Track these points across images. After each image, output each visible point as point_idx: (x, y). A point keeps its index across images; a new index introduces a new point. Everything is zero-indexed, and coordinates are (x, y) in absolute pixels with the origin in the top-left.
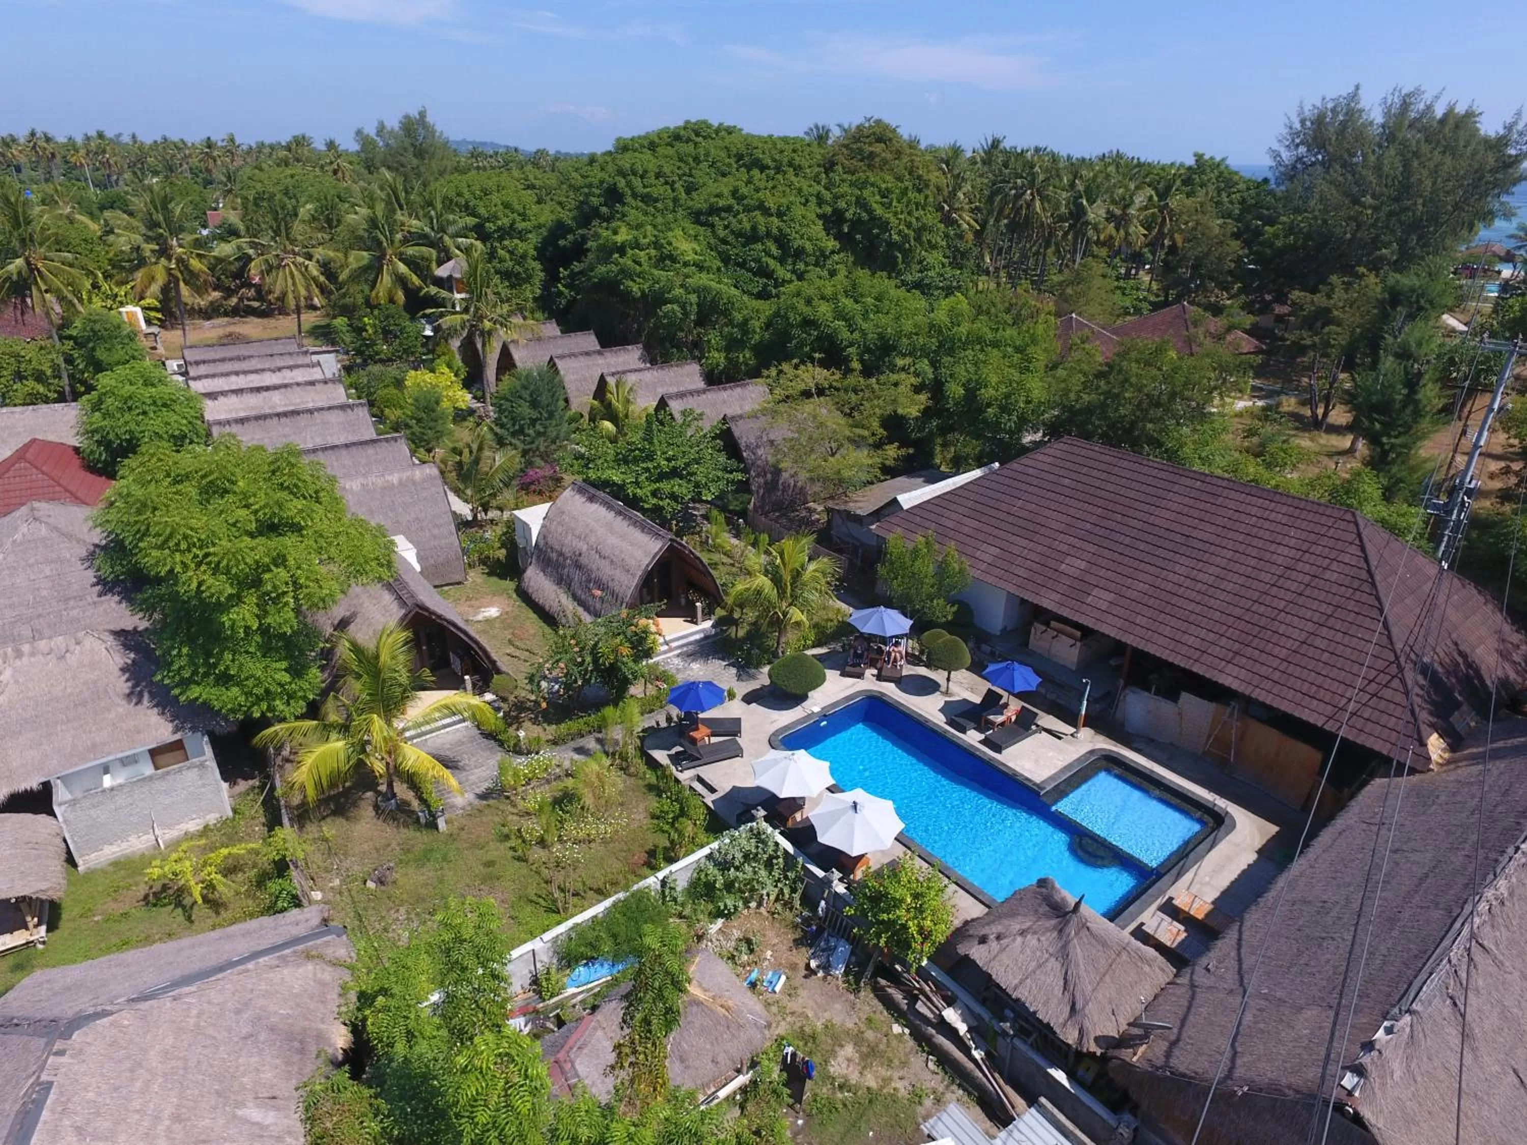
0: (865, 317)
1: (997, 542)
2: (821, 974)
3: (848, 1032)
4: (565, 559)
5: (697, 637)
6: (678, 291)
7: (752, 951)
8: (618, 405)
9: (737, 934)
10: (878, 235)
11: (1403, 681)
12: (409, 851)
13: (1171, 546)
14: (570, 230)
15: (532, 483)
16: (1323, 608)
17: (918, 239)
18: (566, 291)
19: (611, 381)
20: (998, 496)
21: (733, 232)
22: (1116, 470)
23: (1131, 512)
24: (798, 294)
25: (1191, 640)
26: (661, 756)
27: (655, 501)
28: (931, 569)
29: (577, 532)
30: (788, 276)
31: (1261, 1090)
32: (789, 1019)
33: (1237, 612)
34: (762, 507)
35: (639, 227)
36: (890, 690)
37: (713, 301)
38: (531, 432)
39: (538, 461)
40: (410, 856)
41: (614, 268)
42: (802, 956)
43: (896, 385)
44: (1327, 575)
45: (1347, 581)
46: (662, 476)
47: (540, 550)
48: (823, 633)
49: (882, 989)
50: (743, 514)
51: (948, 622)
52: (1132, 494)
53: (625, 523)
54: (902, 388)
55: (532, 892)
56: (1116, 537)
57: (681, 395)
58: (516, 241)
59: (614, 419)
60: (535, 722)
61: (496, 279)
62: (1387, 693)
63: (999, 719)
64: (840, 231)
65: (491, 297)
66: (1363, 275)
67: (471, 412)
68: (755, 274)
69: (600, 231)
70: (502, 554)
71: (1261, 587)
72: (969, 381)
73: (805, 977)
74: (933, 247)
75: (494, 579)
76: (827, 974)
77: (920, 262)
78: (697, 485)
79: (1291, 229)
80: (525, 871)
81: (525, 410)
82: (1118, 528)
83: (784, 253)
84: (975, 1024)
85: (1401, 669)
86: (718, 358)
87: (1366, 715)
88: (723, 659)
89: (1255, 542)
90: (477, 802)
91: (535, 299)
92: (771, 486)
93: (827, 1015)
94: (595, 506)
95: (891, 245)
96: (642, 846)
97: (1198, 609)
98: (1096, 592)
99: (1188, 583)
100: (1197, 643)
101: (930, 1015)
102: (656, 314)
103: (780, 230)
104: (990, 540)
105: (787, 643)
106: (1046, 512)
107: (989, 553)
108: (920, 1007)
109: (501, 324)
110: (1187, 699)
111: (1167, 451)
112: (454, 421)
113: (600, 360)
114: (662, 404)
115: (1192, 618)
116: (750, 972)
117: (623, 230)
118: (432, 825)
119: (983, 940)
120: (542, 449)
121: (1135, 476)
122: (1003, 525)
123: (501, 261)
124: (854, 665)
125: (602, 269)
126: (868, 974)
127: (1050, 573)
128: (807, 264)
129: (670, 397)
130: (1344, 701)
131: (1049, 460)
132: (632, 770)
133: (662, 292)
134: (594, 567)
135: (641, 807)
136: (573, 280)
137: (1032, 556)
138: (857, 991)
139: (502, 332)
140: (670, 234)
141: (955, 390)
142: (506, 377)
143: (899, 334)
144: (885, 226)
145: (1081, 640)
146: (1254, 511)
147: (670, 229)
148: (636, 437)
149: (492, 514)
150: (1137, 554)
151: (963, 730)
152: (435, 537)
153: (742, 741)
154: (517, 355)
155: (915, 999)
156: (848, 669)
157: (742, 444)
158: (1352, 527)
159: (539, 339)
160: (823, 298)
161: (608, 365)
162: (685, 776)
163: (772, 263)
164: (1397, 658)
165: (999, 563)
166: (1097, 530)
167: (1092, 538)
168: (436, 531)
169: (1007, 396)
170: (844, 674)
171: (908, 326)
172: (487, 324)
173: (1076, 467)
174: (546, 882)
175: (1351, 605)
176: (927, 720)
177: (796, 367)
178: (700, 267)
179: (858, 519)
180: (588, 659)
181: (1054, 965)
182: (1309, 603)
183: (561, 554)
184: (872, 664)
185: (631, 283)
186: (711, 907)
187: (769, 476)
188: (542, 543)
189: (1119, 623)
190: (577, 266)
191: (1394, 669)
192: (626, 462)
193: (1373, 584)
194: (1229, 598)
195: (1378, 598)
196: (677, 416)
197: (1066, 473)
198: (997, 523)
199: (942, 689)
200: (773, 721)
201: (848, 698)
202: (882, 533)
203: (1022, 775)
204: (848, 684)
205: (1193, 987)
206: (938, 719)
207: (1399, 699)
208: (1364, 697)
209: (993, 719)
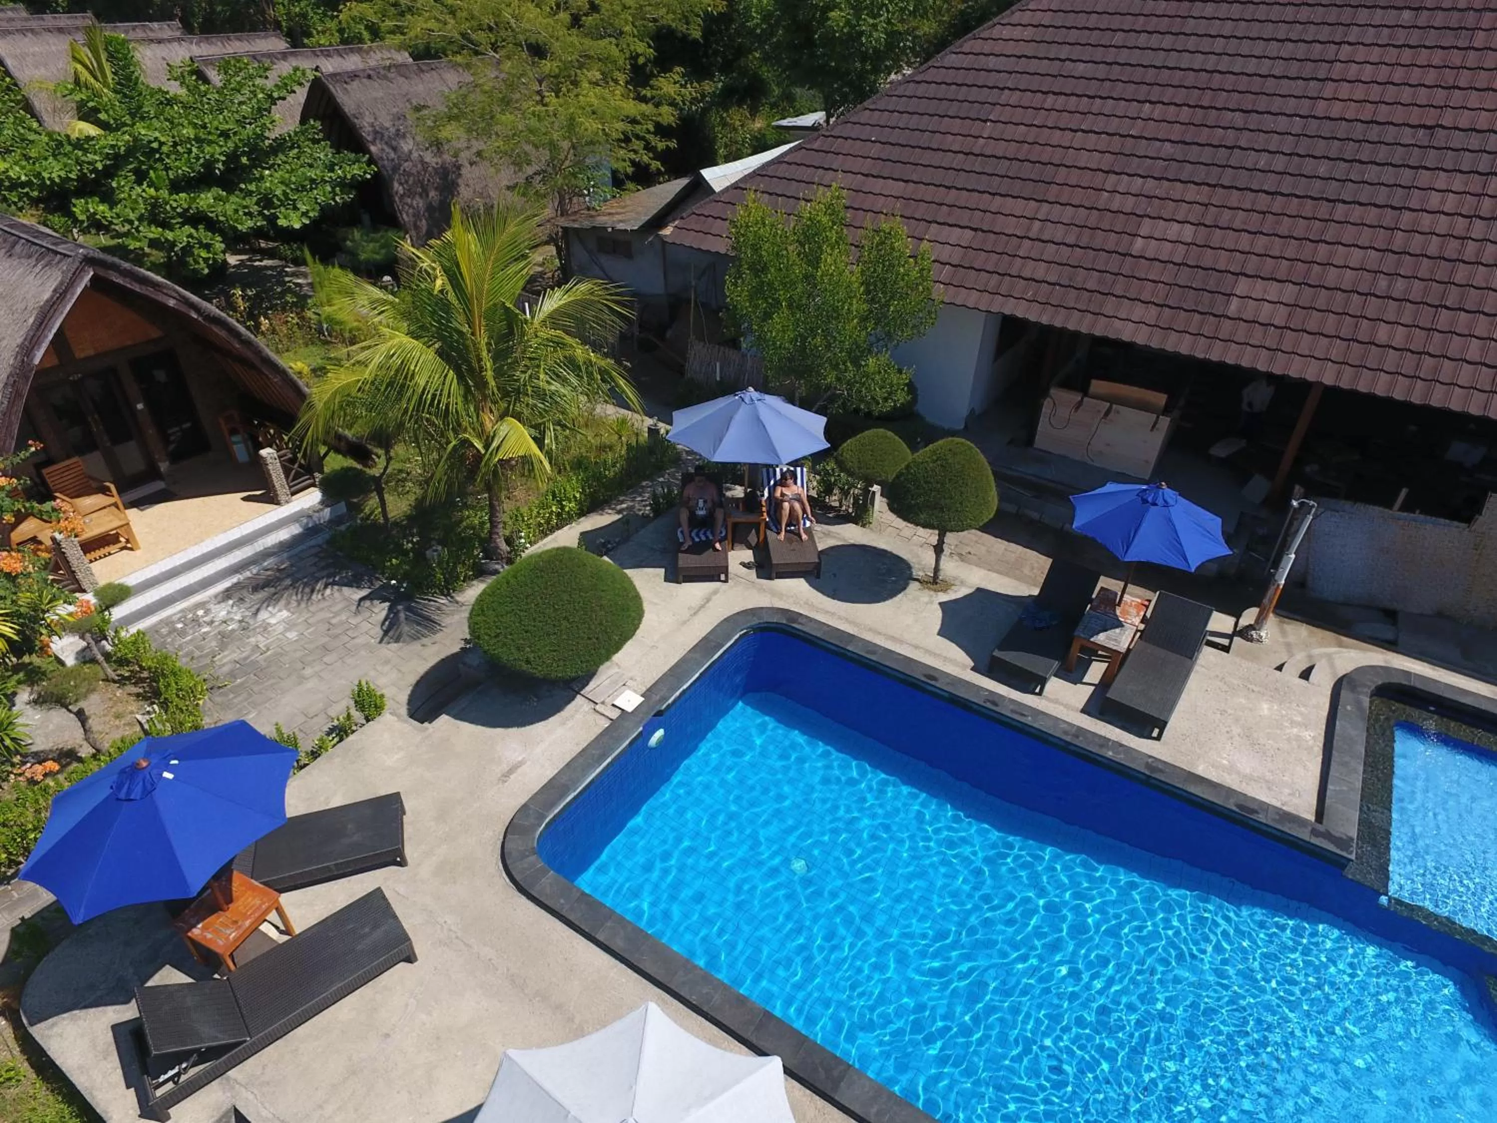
1: (964, 217)
5: (283, 535)
22: (1190, 26)
23: (1262, 103)
28: (853, 275)
36: (796, 596)
48: (598, 477)
51: (897, 413)
63: (1119, 640)
82: (1244, 140)
88: (354, 582)
98: (1243, 286)
104: (943, 214)
105: (517, 517)
107: (948, 243)
122: (961, 180)
124: (698, 549)
127: (1114, 263)
131: (1030, 33)
137: (1058, 233)
145: (1166, 411)
150: (1315, 188)
151: (1032, 684)
156: (686, 560)
157: (365, 128)
166: (1191, 153)
170: (675, 576)
176: (932, 674)
179: (620, 245)
184: (738, 537)
187: (433, 190)
197: (1077, 52)
198: (949, 178)
199: (917, 573)
200: (507, 775)
201: (706, 645)
202: (689, 240)
203: (1265, 807)
204: (696, 602)
206: (953, 662)
209: (1101, 638)
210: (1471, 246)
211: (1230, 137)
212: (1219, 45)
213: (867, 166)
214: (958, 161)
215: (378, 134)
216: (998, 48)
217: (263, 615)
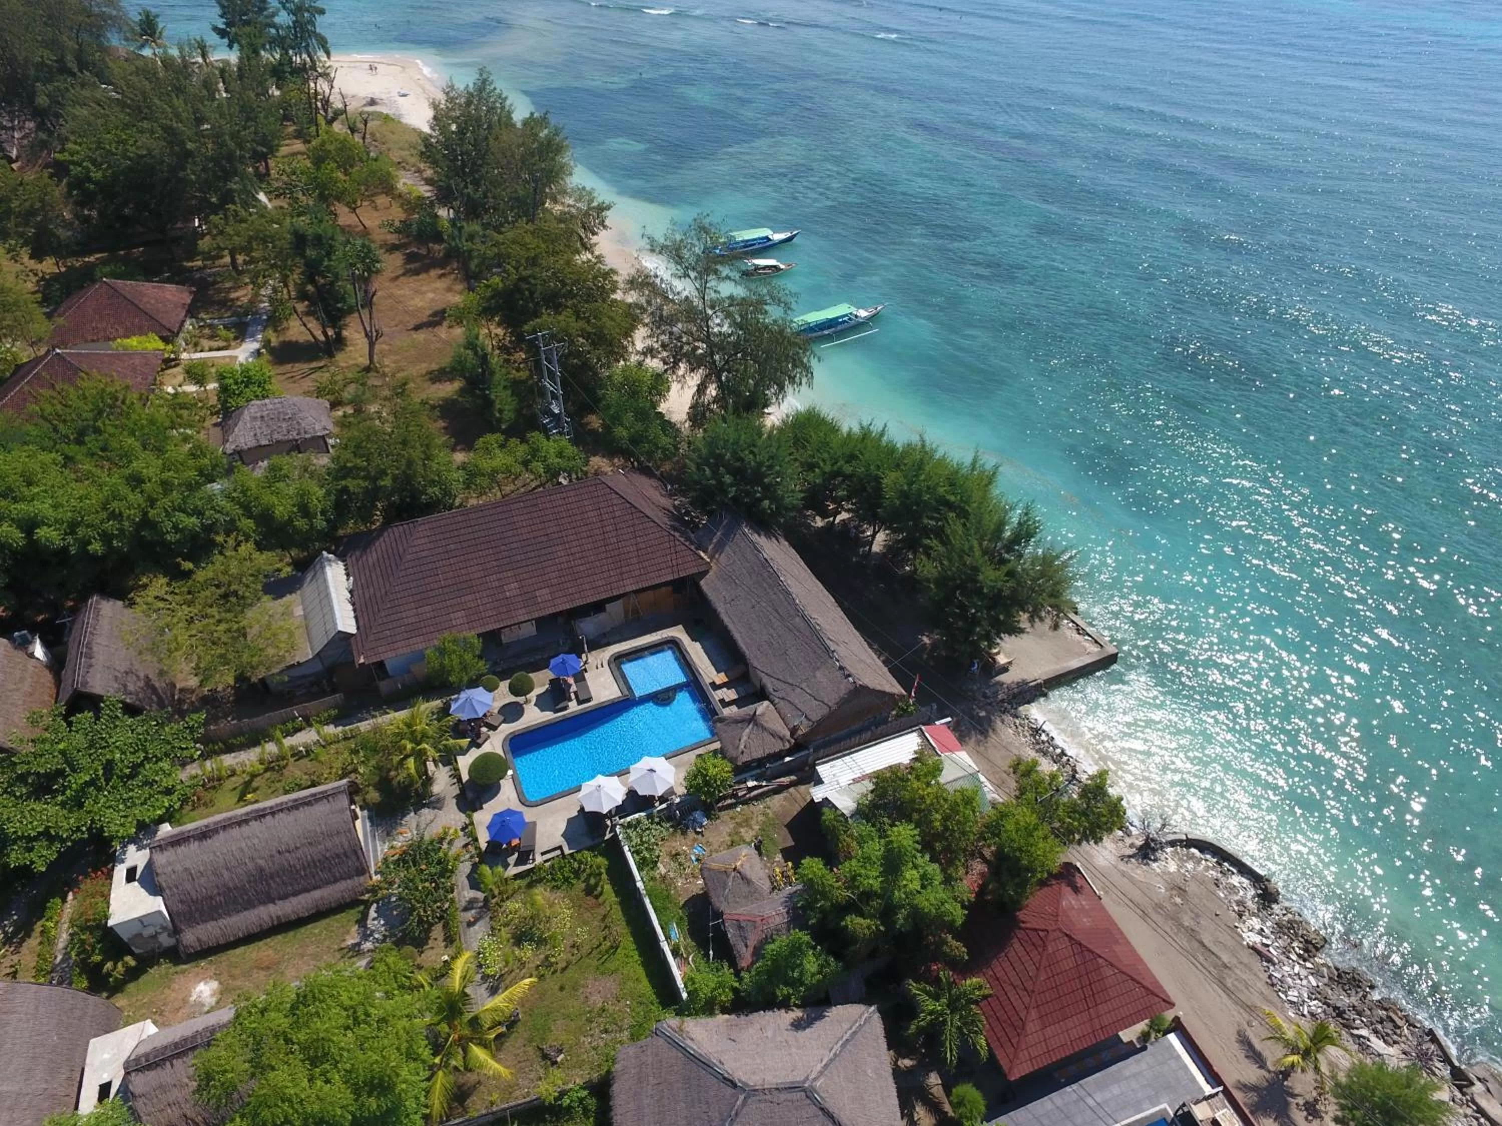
1: (457, 608)
2: (704, 829)
7: (680, 855)
9: (667, 859)
16: (629, 530)
20: (422, 582)
22: (472, 523)
25: (600, 582)
26: (511, 871)
29: (232, 863)
33: (603, 556)
36: (506, 729)
42: (691, 834)
44: (616, 514)
45: (625, 512)
49: (721, 807)
56: (515, 558)
73: (703, 835)
76: (704, 826)
82: (509, 553)
84: (756, 777)
85: (675, 537)
87: (681, 563)
88: (405, 814)
93: (724, 833)
96: (581, 898)
97: (587, 566)
98: (536, 593)
99: (571, 558)
100: (604, 582)
101: (744, 793)
104: (451, 609)
106: (464, 571)
107: (459, 617)
108: (740, 794)
110: (609, 606)
115: (590, 572)
116: (690, 859)
119: (742, 753)
122: (448, 597)
126: (714, 809)
130: (669, 562)
134: (292, 862)
135: (545, 894)
137: (485, 600)
138: (718, 818)
150: (535, 560)
155: (736, 794)
158: (603, 486)
162: (539, 859)
164: (668, 532)
165: (471, 617)
167: (504, 568)
173: (448, 535)
175: (636, 521)
181: (764, 734)
182: (622, 531)
183: (230, 890)
189: (565, 599)
191: (672, 538)
200: (508, 799)
203: (612, 699)
205: (783, 699)
206: (549, 716)
207: (684, 548)
208: (674, 556)
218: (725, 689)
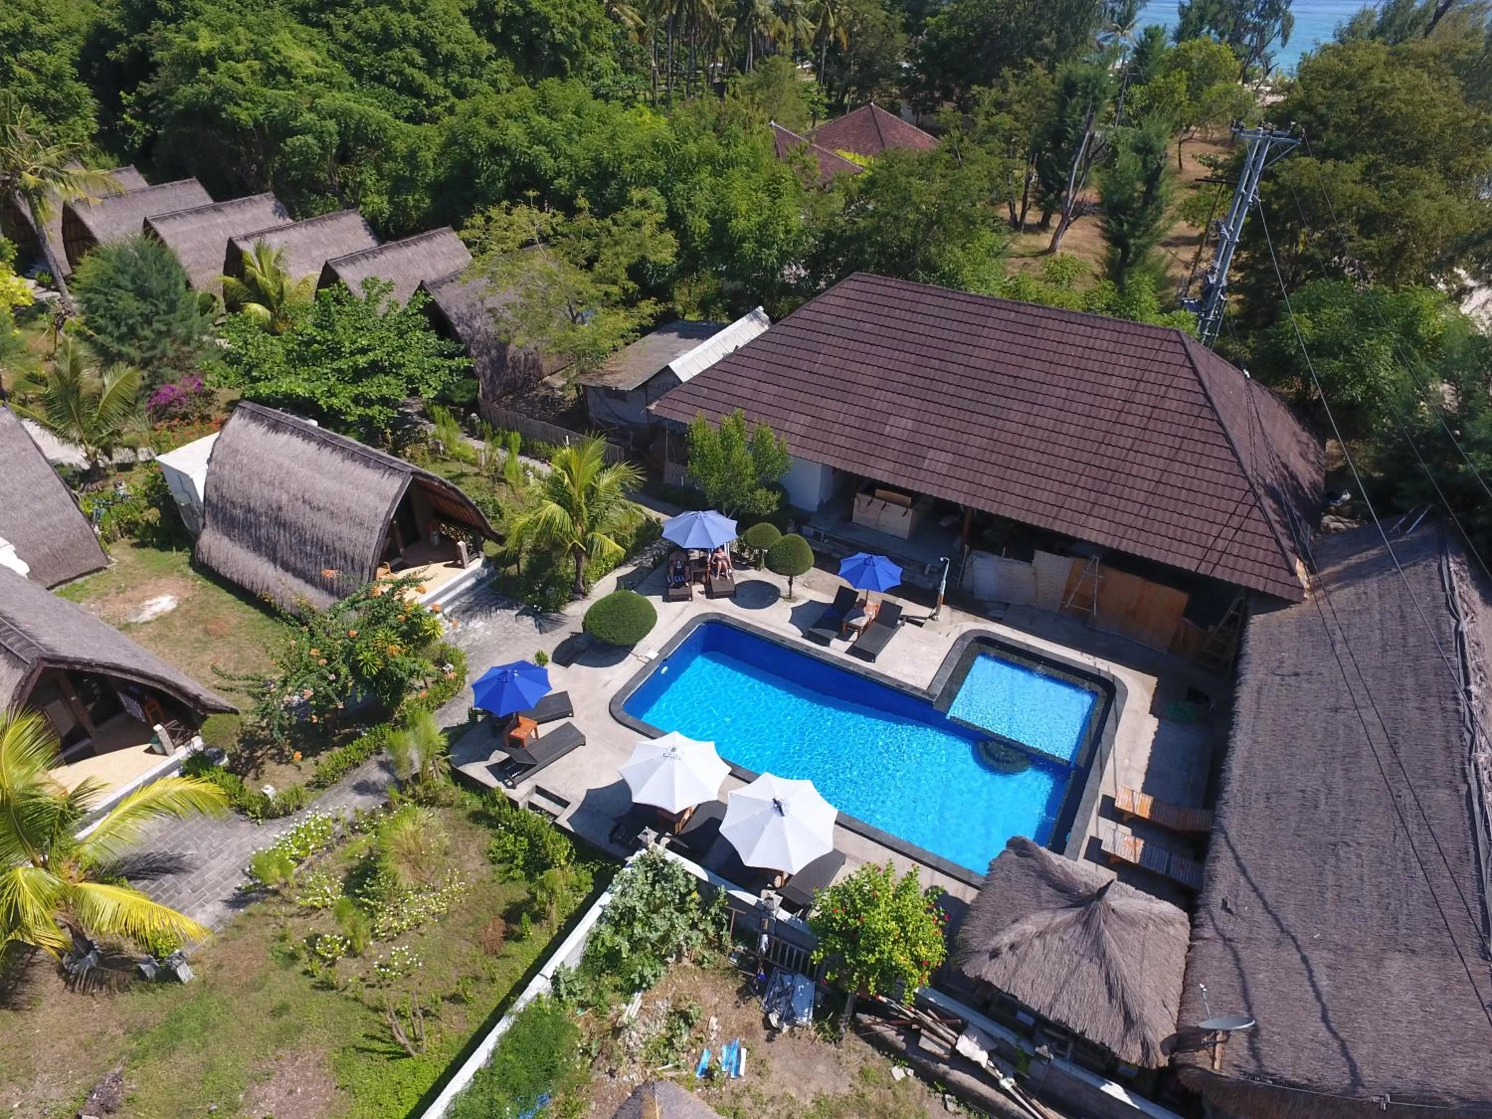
0: (568, 137)
1: (806, 409)
2: (786, 1028)
3: (845, 1101)
4: (258, 516)
5: (468, 583)
6: (308, 117)
7: (691, 1026)
8: (266, 281)
9: (663, 1006)
10: (538, 36)
11: (1262, 509)
12: (141, 1033)
13: (1000, 390)
14: (120, 37)
15: (170, 404)
16: (1170, 441)
17: (585, 37)
18: (138, 124)
19: (248, 248)
20: (793, 352)
21: (358, 35)
22: (920, 308)
23: (948, 356)
24: (476, 113)
25: (1045, 495)
26: (477, 771)
27: (360, 411)
29: (266, 477)
30: (441, 91)
31: (1408, 1099)
32: (770, 1109)
33: (1085, 457)
34: (493, 391)
35: (226, 28)
36: (725, 607)
37: (357, 128)
38: (147, 333)
39: (168, 372)
40: (146, 1040)
41: (206, 89)
42: (753, 1011)
43: (638, 225)
44: (1167, 404)
45: (1187, 408)
46: (358, 375)
47: (214, 507)
49: (868, 1028)
50: (473, 405)
51: (774, 514)
52: (945, 335)
53: (337, 458)
54: (647, 230)
55: (357, 1036)
56: (940, 386)
57: (352, 259)
58: (39, 53)
59: (262, 298)
60: (282, 758)
61: (25, 111)
62: (1250, 525)
63: (862, 622)
64: (492, 31)
65: (23, 137)
66: (1031, 66)
67: (41, 307)
68: (400, 91)
69: (170, 35)
70: (153, 515)
71: (1104, 426)
72: (714, 211)
73: (769, 1039)
74: (600, 48)
75: (151, 553)
76: (793, 1024)
77: (590, 69)
78: (410, 380)
79: (952, 19)
80: (339, 1005)
81: (128, 303)
82: (938, 375)
83: (430, 62)
84: (995, 1046)
85: (1258, 498)
86: (379, 202)
87: (1235, 552)
88: (510, 607)
89: (1086, 375)
90: (229, 913)
91: (93, 138)
92: (499, 364)
93: (813, 1087)
94: (283, 438)
95: (555, 47)
96: (491, 909)
97: (1045, 459)
98: (931, 454)
99: (1027, 431)
100: (1052, 499)
101: (940, 1052)
102: (280, 151)
103: (421, 33)
104: (797, 407)
106: (855, 367)
108: (926, 1044)
109: (54, 177)
110: (1042, 558)
111: (943, 276)
112: (19, 324)
113: (220, 219)
114: (329, 276)
115: (1041, 470)
116: (699, 1056)
117: (204, 32)
118: (168, 976)
119: (995, 954)
120: (171, 354)
121: (943, 313)
122: (807, 388)
123: (23, 83)
124: (678, 586)
125: (186, 91)
126: (847, 1015)
127: (876, 438)
128: (462, 76)
129: (338, 264)
130: (1212, 539)
131: (843, 302)
132: (443, 797)
133: (285, 118)
134: (306, 523)
135: (473, 850)
136: (146, 109)
137: (850, 420)
138: (837, 1040)
139: (58, 188)
140: (273, 38)
141: (700, 225)
142: (86, 259)
143: (619, 158)
144: (544, 23)
145: (911, 506)
146: (1078, 340)
147: (272, 32)
148: (306, 325)
149: (121, 455)
150: (966, 404)
151: (826, 642)
152: (39, 515)
153: (578, 721)
154: (91, 220)
155: (917, 1035)
156: (672, 592)
157: (452, 314)
158: (1179, 348)
159: (119, 195)
160: (509, 116)
161: (233, 224)
162: (521, 792)
163: (420, 77)
164: (1252, 486)
165: (814, 434)
166: (916, 381)
167: (912, 391)
168: (38, 506)
169: (763, 226)
170: (667, 599)
171: (626, 147)
172: (31, 180)
173: (875, 309)
174: (376, 1010)
175: (1196, 435)
176: (783, 639)
177: (508, 212)
178: (331, 84)
179: (620, 395)
180: (344, 670)
181: (1090, 968)
182: (1155, 437)
183: (249, 510)
184: (697, 579)
185: (237, 110)
186: (618, 980)
187: (493, 352)
188: (214, 497)
189: (966, 487)
190: (146, 89)
191: (1251, 499)
192: (303, 360)
193: (1213, 409)
194: (1074, 443)
195: (1221, 424)
196: (355, 287)
197: (865, 317)
198: (801, 386)
199: (783, 594)
200: (605, 685)
201: (684, 630)
202: (665, 413)
203: (907, 685)
204: (678, 611)
205: (1227, 941)
206: (793, 634)
207: (1262, 528)
208: (1229, 533)
209: (854, 621)
210: (1023, 439)
211: (932, 373)
212: (931, 320)
213: (759, 375)
214: (805, 376)
215: (460, 319)
216: (827, 309)
217: (471, 624)
218: (1127, 830)
